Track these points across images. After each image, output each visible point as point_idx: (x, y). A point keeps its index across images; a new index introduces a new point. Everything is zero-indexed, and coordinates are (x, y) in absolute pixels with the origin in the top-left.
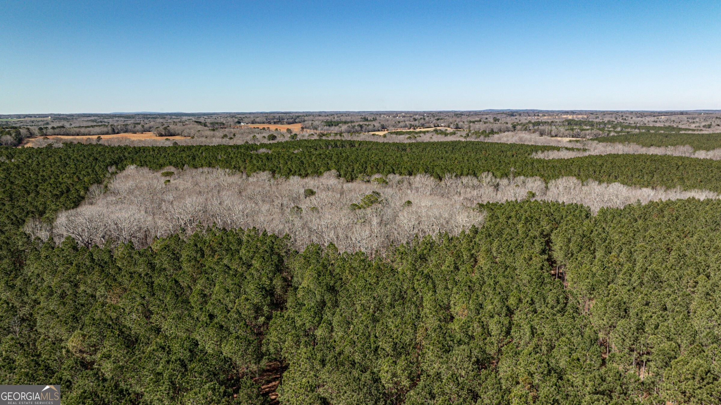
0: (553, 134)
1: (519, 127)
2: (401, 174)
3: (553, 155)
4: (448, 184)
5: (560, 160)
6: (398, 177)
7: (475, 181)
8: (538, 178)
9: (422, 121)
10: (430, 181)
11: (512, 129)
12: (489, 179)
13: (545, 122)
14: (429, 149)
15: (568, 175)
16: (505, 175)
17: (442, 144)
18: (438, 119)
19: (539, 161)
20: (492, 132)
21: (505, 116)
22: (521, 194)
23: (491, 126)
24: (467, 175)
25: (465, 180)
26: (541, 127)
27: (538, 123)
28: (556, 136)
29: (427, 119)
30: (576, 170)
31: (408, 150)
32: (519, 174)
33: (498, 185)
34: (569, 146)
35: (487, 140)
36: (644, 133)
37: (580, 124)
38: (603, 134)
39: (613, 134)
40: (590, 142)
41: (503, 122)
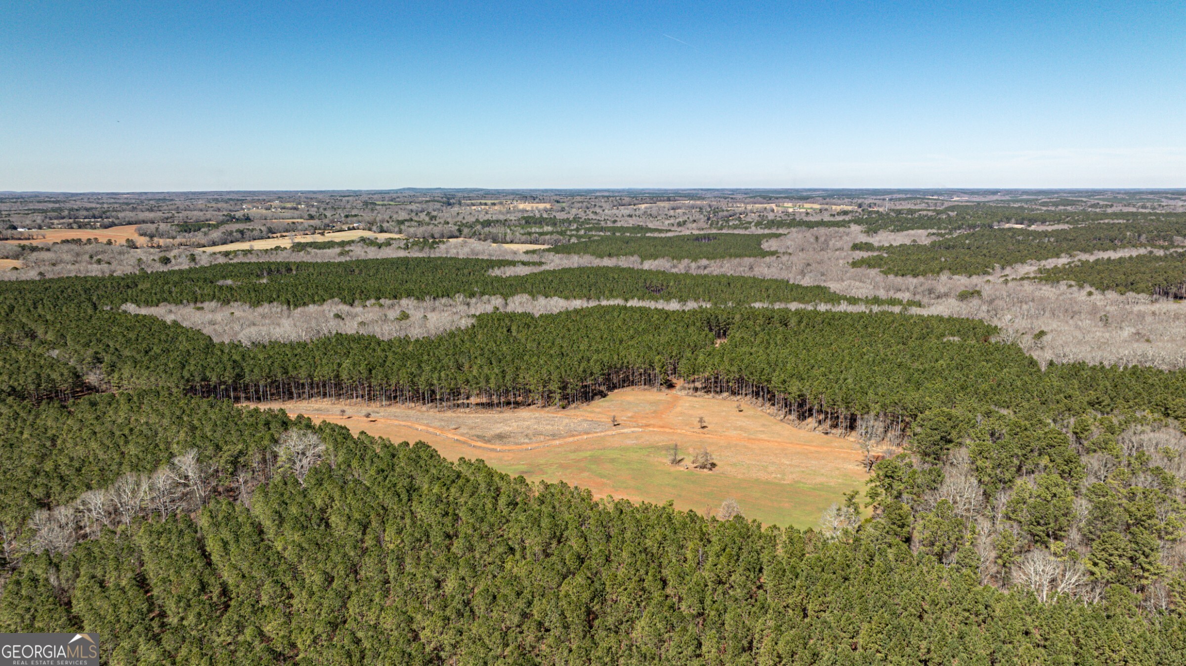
0: (508, 239)
1: (466, 231)
3: (509, 272)
5: (517, 277)
7: (451, 302)
8: (498, 296)
9: (325, 220)
11: (458, 234)
12: (461, 299)
13: (497, 221)
15: (523, 293)
16: (472, 295)
18: (348, 217)
19: (498, 279)
20: (436, 240)
21: (438, 205)
22: (489, 309)
23: (427, 229)
24: (443, 296)
26: (491, 230)
27: (487, 223)
28: (512, 242)
30: (528, 286)
33: (469, 303)
34: (525, 258)
35: (435, 254)
36: (608, 238)
37: (540, 223)
38: (564, 240)
39: (574, 240)
40: (547, 253)
41: (442, 221)
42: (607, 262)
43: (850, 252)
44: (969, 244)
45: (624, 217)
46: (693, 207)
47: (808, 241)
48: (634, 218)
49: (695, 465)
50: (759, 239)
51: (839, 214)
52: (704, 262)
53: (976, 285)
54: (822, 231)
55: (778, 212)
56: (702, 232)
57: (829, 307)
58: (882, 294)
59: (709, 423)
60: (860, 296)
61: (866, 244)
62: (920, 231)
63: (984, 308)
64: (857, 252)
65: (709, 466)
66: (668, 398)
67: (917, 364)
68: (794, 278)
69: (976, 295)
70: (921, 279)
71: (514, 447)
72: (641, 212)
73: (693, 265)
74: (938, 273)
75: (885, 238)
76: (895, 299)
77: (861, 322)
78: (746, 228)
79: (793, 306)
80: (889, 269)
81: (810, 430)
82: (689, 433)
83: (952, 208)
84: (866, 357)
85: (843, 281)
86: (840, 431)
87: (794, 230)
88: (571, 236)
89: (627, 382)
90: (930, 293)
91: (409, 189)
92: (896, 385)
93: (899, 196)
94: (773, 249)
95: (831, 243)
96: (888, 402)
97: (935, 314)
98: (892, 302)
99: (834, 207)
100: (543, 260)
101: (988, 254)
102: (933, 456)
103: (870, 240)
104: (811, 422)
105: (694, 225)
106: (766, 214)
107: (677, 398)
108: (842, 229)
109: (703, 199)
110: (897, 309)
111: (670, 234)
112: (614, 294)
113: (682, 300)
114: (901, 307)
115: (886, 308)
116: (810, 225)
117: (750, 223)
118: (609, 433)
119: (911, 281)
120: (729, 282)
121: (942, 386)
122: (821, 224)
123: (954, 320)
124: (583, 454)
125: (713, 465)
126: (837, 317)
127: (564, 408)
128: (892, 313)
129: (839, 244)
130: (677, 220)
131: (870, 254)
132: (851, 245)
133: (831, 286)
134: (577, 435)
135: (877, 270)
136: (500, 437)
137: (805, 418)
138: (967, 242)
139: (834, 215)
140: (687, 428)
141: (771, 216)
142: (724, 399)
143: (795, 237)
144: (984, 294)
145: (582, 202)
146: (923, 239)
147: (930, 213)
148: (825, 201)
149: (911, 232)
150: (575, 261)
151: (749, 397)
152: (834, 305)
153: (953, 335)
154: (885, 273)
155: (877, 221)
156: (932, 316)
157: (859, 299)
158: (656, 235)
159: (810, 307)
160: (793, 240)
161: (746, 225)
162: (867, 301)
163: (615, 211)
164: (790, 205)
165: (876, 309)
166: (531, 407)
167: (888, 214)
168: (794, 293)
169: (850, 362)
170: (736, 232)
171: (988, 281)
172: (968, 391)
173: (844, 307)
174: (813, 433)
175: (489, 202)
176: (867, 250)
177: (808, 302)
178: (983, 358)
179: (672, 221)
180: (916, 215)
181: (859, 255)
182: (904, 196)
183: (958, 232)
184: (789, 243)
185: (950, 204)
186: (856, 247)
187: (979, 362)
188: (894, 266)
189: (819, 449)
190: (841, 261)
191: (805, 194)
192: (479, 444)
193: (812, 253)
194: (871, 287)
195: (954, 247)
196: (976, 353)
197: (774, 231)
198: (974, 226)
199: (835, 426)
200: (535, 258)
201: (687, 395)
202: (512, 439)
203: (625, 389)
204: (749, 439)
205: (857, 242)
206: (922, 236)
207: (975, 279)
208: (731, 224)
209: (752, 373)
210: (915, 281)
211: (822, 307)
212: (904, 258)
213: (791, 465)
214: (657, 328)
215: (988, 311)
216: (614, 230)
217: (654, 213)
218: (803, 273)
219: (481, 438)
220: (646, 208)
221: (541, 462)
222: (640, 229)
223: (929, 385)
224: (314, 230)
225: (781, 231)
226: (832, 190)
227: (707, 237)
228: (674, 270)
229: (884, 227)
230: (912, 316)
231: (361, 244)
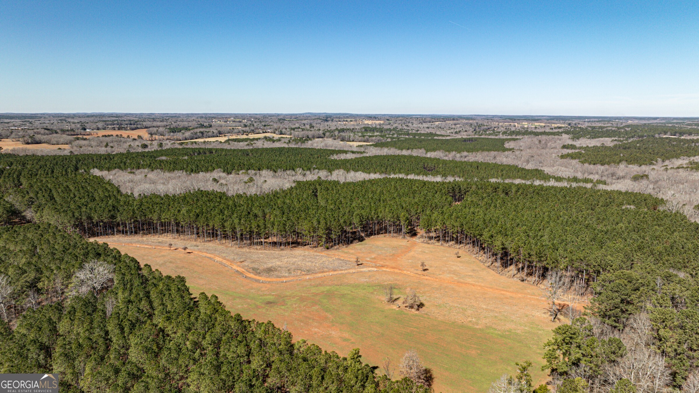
0: (351, 139)
1: (327, 134)
2: (254, 170)
3: (343, 157)
4: (280, 175)
6: (253, 172)
7: (293, 173)
8: (326, 170)
9: (252, 128)
10: (271, 173)
11: (323, 136)
12: (300, 171)
13: (349, 129)
14: (264, 154)
15: (342, 169)
16: (309, 169)
17: (272, 149)
18: (265, 126)
19: (333, 161)
20: (308, 138)
21: (319, 121)
22: (315, 177)
23: (306, 133)
24: (289, 169)
25: (288, 172)
26: (343, 134)
27: (343, 130)
28: (353, 141)
29: (255, 125)
31: (250, 154)
32: (316, 168)
33: (305, 174)
34: (355, 149)
35: (303, 146)
36: (411, 139)
37: (373, 131)
38: (383, 140)
39: (389, 140)
40: (369, 147)
41: (317, 129)
42: (405, 152)
43: (560, 150)
44: (639, 146)
45: (424, 129)
46: (467, 124)
47: (534, 143)
48: (430, 129)
49: (405, 305)
50: (503, 141)
51: (555, 128)
52: (465, 153)
53: (645, 171)
54: (544, 137)
55: (518, 127)
56: (469, 137)
57: (542, 182)
58: (579, 175)
59: (431, 267)
60: (564, 177)
61: (571, 145)
62: (607, 139)
63: (651, 186)
64: (565, 150)
65: (416, 307)
66: (408, 244)
67: (601, 226)
68: (521, 164)
69: (645, 177)
70: (607, 166)
71: (274, 280)
72: (435, 126)
73: (458, 155)
74: (618, 163)
75: (584, 142)
76: (588, 179)
77: (561, 193)
78: (496, 135)
79: (517, 181)
80: (585, 160)
81: (510, 277)
82: (412, 274)
83: (628, 126)
84: (561, 219)
85: (554, 166)
86: (534, 279)
87: (526, 137)
88: (387, 138)
89: (383, 230)
90: (613, 176)
91: (309, 113)
92: (583, 243)
93: (594, 120)
94: (511, 147)
95: (549, 144)
96: (574, 258)
97: (616, 189)
98: (586, 181)
99: (553, 125)
100: (366, 151)
101: (652, 152)
102: (613, 318)
103: (574, 143)
104: (512, 269)
105: (465, 133)
106: (510, 128)
107: (415, 244)
108: (556, 137)
109: (474, 120)
110: (589, 186)
111: (448, 138)
112: (402, 171)
113: (445, 175)
114: (592, 184)
115: (581, 184)
116: (536, 134)
117: (499, 132)
118: (351, 271)
119: (600, 168)
120: (478, 166)
121: (622, 246)
122: (544, 133)
123: (630, 193)
124: (322, 289)
125: (421, 305)
126: (544, 189)
127: (328, 248)
128: (585, 188)
129: (553, 145)
130: (455, 130)
131: (573, 151)
132: (562, 145)
133: (545, 170)
134: (326, 272)
135: (577, 160)
136: (269, 270)
137: (506, 267)
138: (638, 145)
139: (552, 129)
140: (412, 270)
141: (513, 129)
142: (449, 246)
143: (526, 140)
144: (651, 177)
145: (402, 120)
146: (609, 143)
147: (614, 129)
148: (548, 122)
149: (601, 139)
150: (385, 151)
151: (468, 246)
152: (545, 182)
153: (629, 204)
154: (583, 163)
155: (579, 132)
156: (614, 190)
157: (563, 178)
158: (440, 138)
159: (528, 183)
160: (525, 142)
161: (497, 133)
162: (569, 180)
163: (420, 125)
164: (526, 123)
165: (574, 185)
166: (306, 247)
167: (586, 129)
168: (520, 174)
169: (548, 222)
170: (490, 137)
171: (653, 169)
172: (645, 251)
173: (552, 183)
174: (512, 280)
175: (349, 120)
176: (572, 149)
177: (528, 180)
178: (655, 223)
179: (452, 131)
180: (605, 129)
181: (566, 151)
182: (597, 120)
183: (632, 139)
184: (522, 144)
185: (626, 124)
186: (564, 147)
187: (652, 226)
188: (589, 158)
189: (514, 295)
190: (553, 155)
191: (536, 118)
192: (252, 275)
193: (535, 149)
194: (572, 171)
195: (629, 148)
196: (649, 219)
197: (514, 137)
198: (643, 136)
199: (530, 274)
200: (362, 149)
201: (423, 242)
202: (276, 273)
203: (379, 236)
204: (458, 282)
205: (566, 144)
206: (608, 142)
207: (644, 167)
208: (487, 133)
209: (469, 228)
210: (602, 167)
211: (537, 183)
212: (596, 154)
213: (486, 310)
214: (414, 192)
215: (654, 189)
216: (415, 135)
217: (442, 127)
218: (528, 162)
219: (256, 271)
220: (439, 124)
221: (288, 294)
222: (431, 134)
223: (611, 244)
224: (244, 132)
225: (518, 137)
226: (553, 116)
227: (471, 140)
228: (446, 158)
229: (584, 136)
230: (599, 191)
231: (264, 140)
